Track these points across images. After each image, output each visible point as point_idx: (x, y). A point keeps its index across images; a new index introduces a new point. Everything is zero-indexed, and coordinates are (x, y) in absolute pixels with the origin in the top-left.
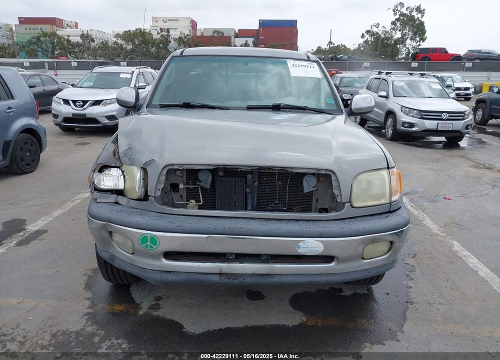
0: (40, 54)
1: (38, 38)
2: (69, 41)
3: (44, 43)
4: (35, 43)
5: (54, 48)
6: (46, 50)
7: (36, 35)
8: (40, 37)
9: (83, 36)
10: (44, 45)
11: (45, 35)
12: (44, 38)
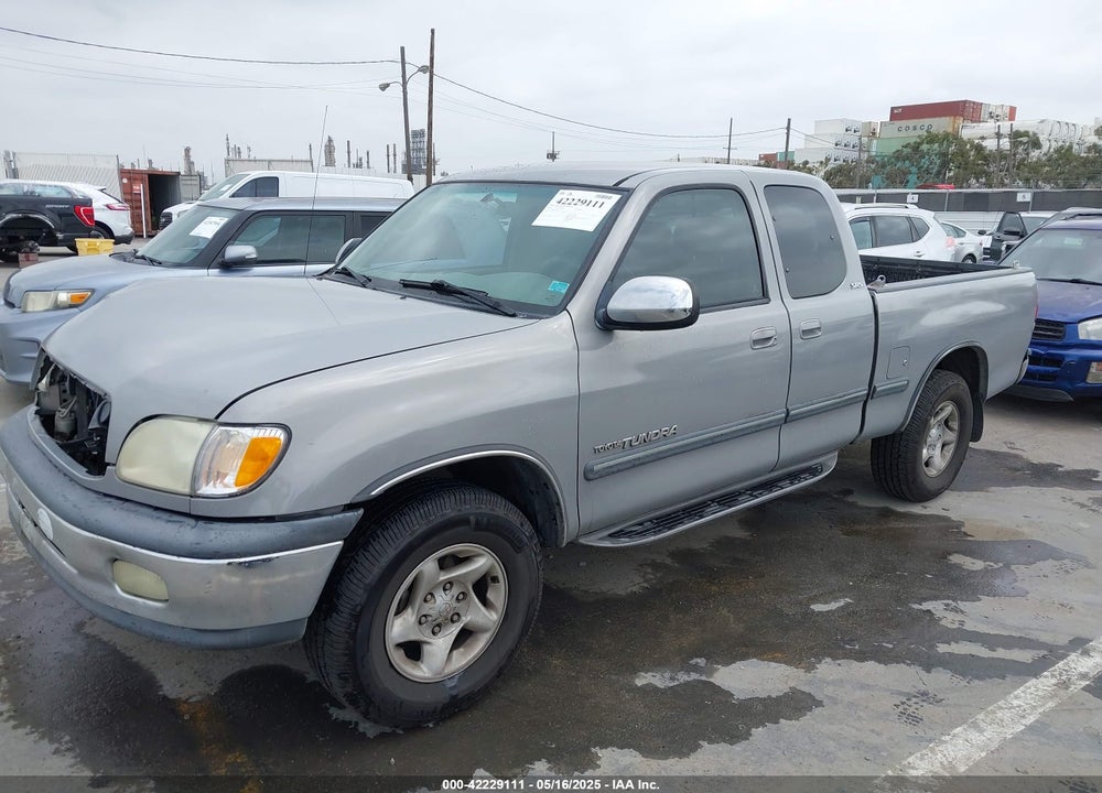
0: (912, 178)
1: (916, 148)
2: (979, 149)
3: (927, 157)
4: (907, 158)
5: (945, 165)
6: (928, 171)
7: (912, 141)
8: (921, 144)
9: (1015, 136)
10: (925, 162)
11: (931, 139)
12: (928, 146)
